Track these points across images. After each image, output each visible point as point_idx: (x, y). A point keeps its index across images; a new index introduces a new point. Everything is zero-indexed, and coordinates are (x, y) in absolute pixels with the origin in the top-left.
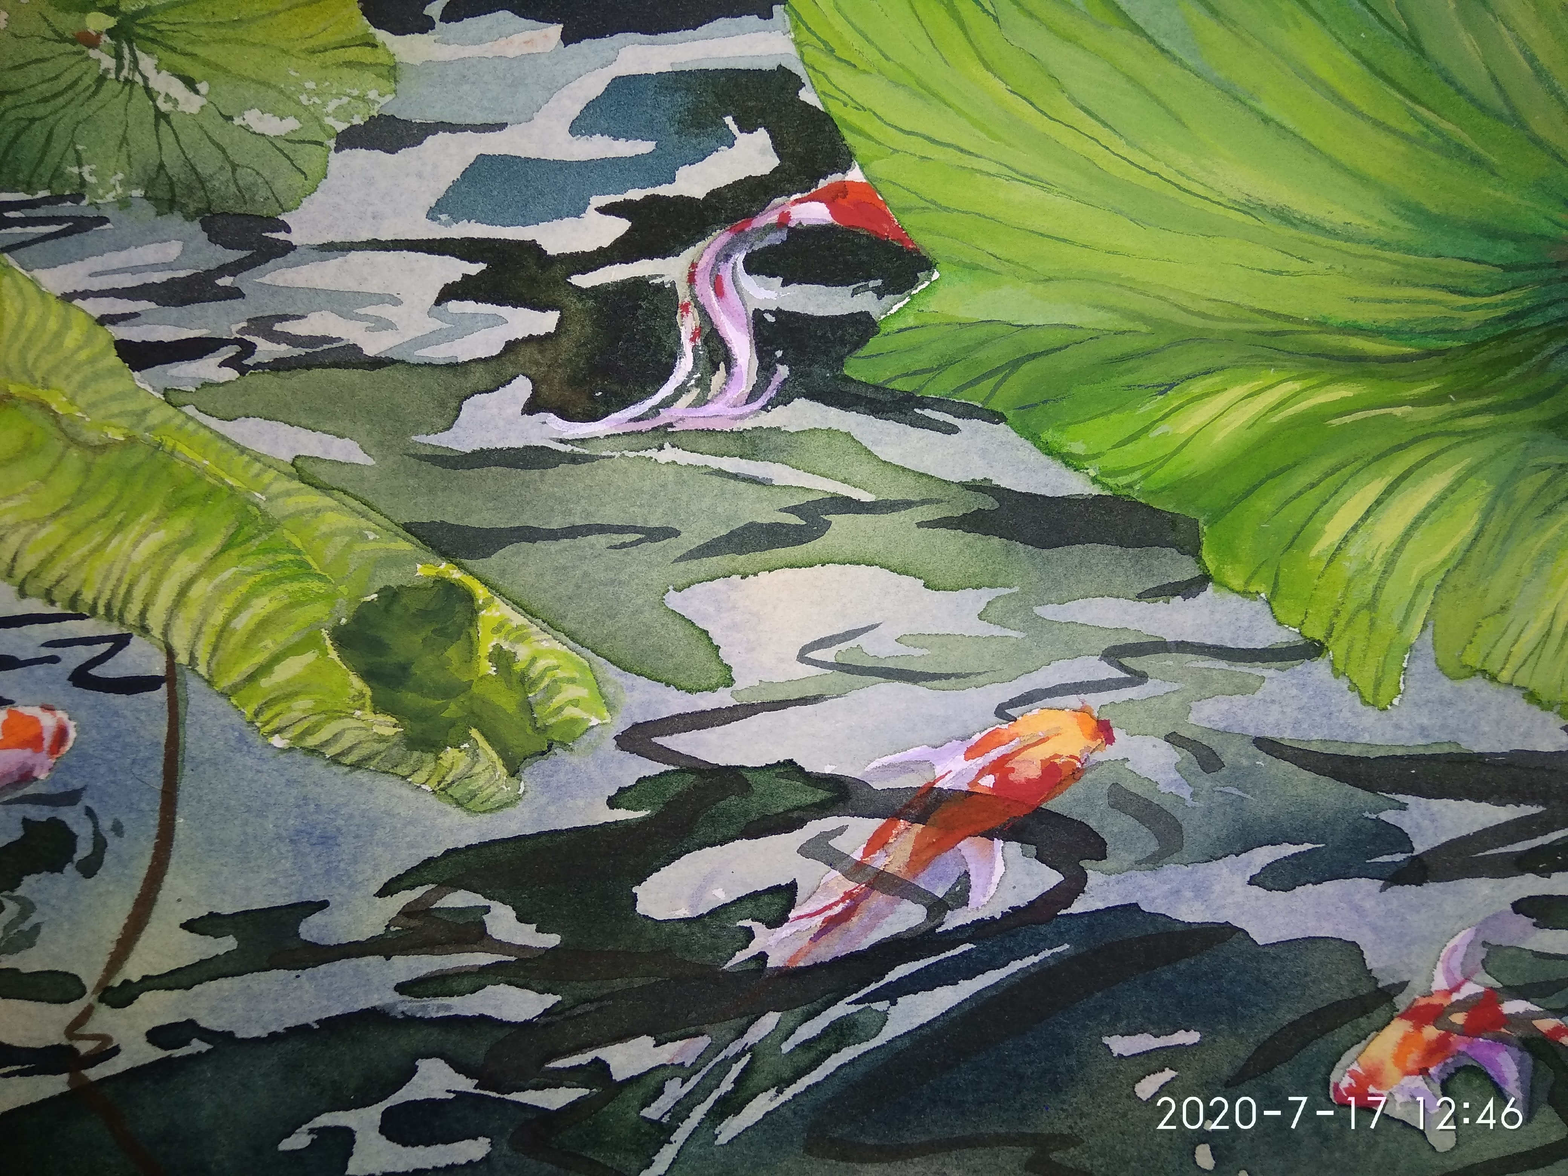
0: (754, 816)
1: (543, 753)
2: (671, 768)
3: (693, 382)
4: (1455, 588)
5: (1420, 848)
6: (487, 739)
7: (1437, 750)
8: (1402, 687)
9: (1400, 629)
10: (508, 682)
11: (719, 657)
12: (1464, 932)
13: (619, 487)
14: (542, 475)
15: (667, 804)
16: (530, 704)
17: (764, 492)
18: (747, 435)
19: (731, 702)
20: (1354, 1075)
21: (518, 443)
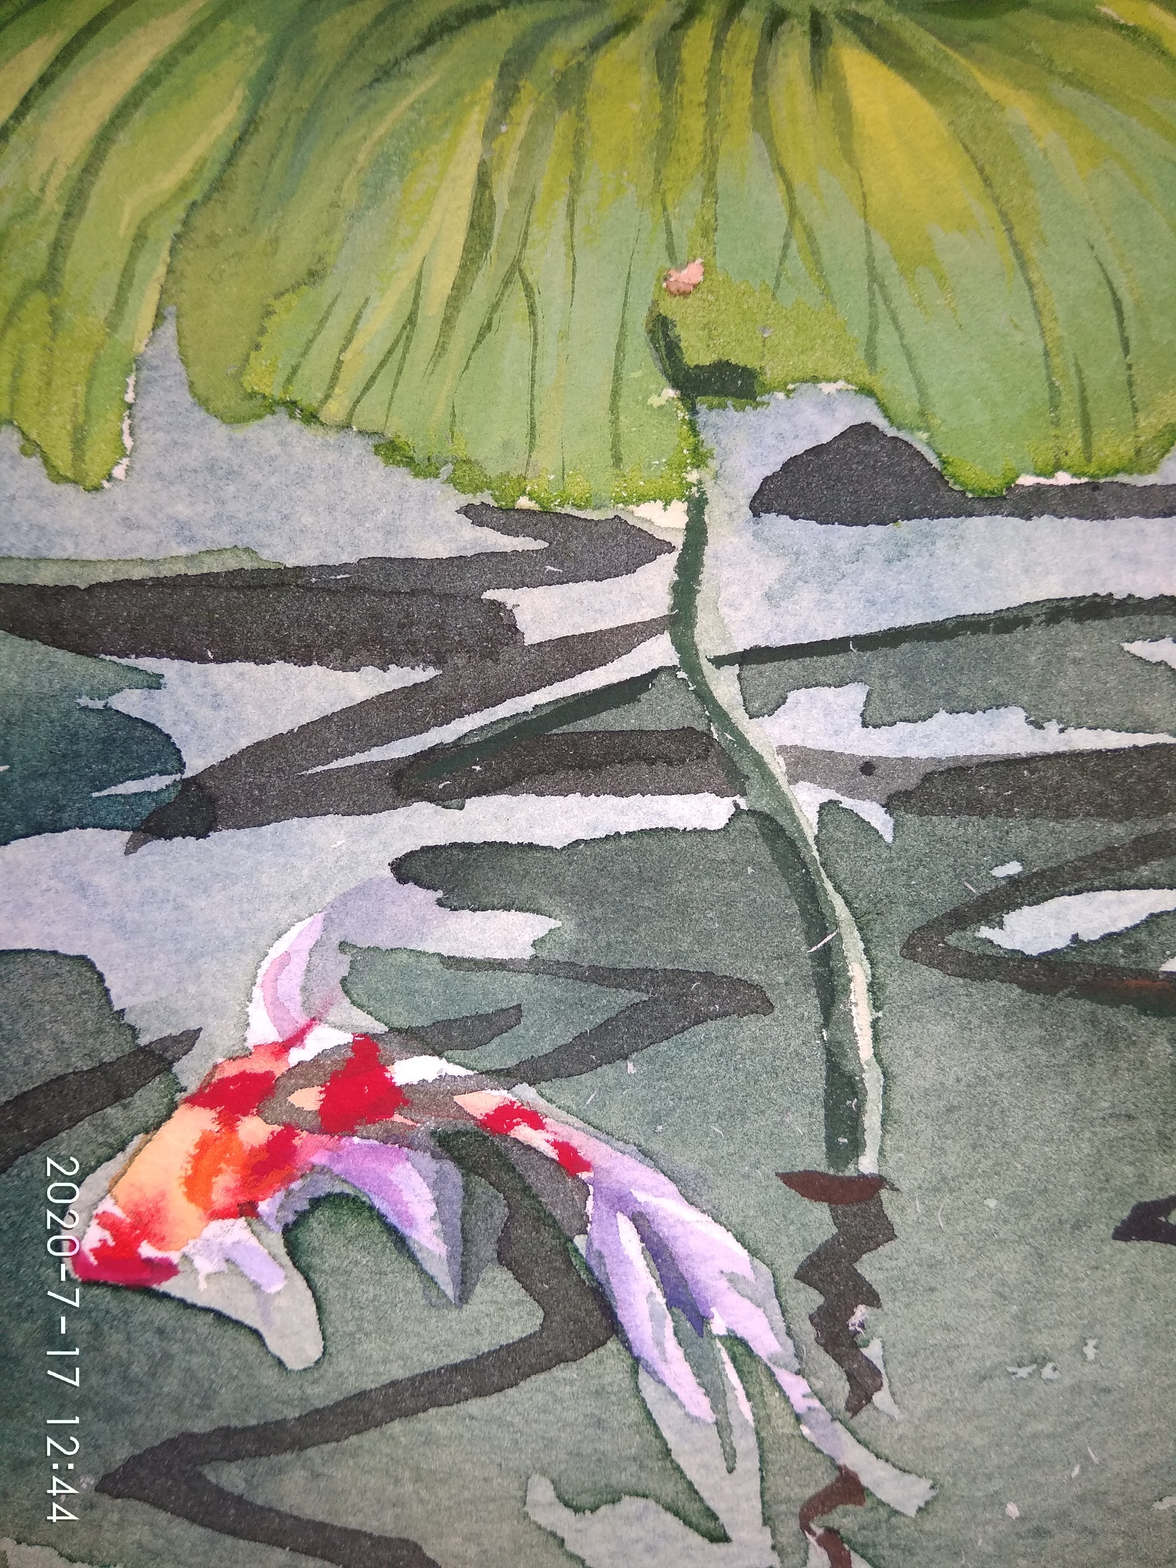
4: (213, 240)
5: (195, 765)
7: (212, 566)
8: (128, 442)
9: (112, 325)
12: (299, 926)
20: (106, 1221)
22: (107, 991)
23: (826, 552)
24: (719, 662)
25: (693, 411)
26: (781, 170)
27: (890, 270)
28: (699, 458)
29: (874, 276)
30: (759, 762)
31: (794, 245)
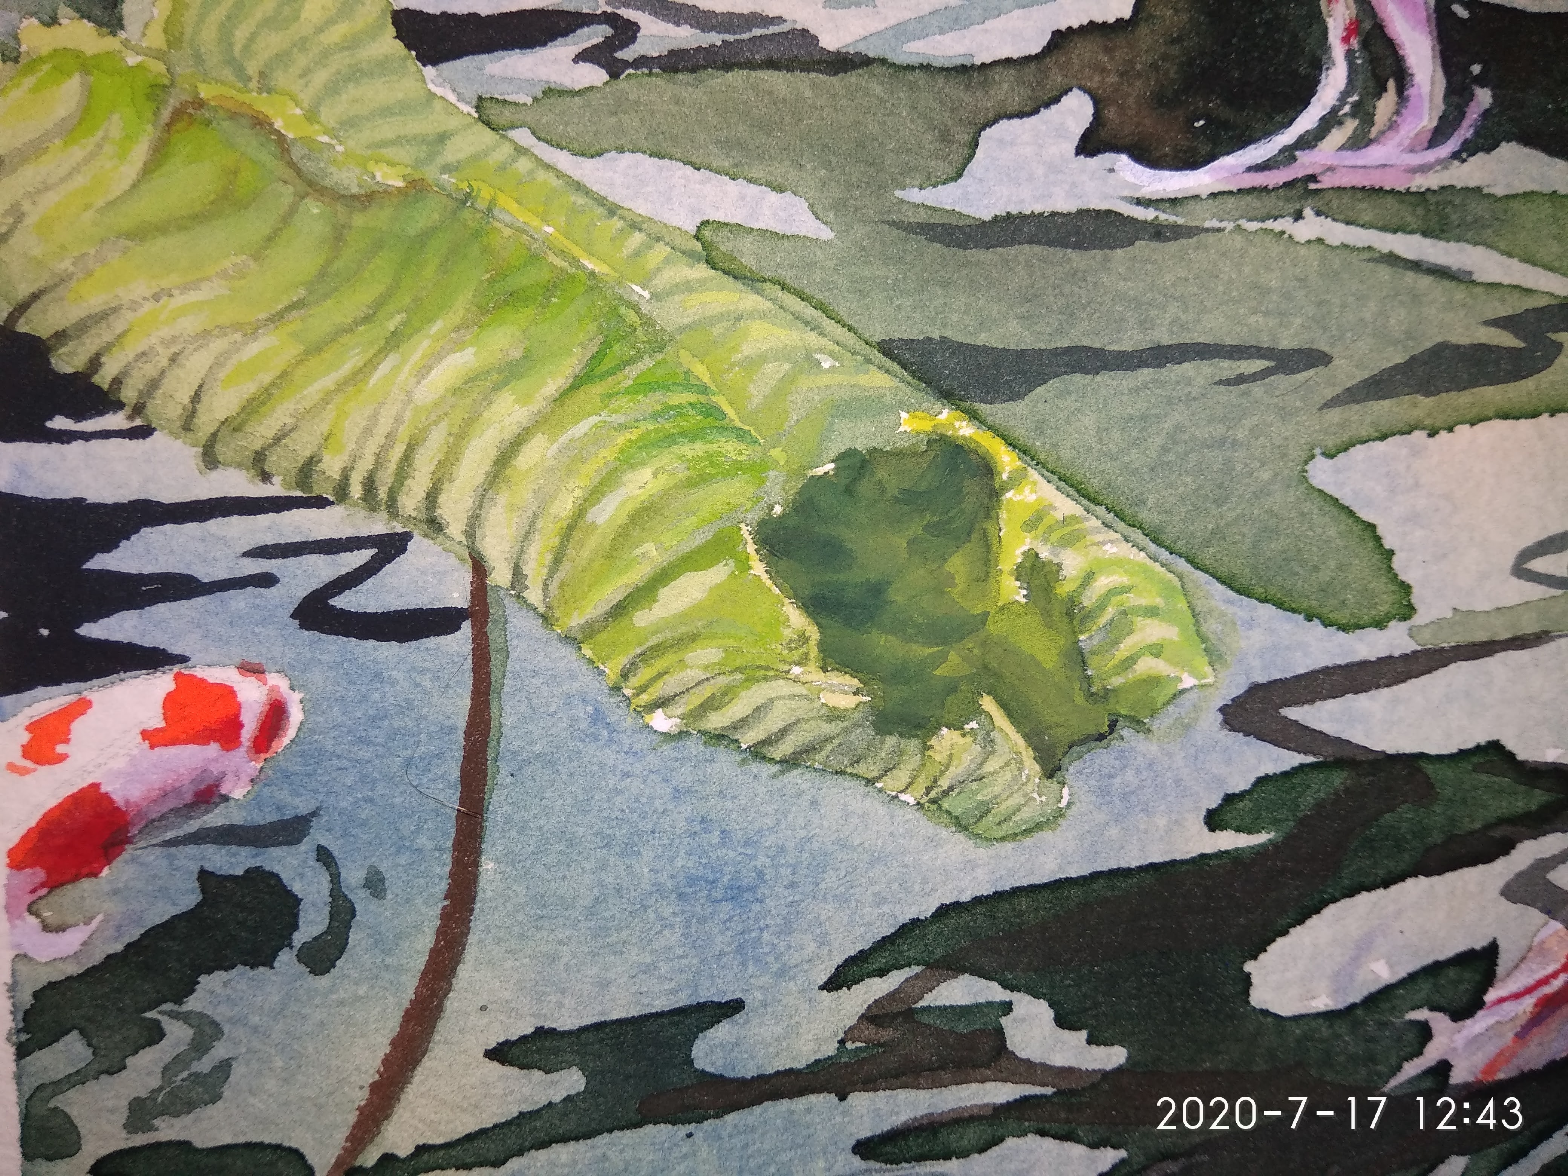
0: (1437, 838)
1: (1101, 737)
2: (1310, 759)
3: (1347, 109)
6: (1010, 713)
10: (1047, 614)
11: (1390, 568)
13: (1231, 281)
14: (1107, 259)
15: (1302, 822)
16: (1081, 653)
17: (1460, 294)
18: (1433, 199)
19: (1409, 646)
21: (1066, 204)
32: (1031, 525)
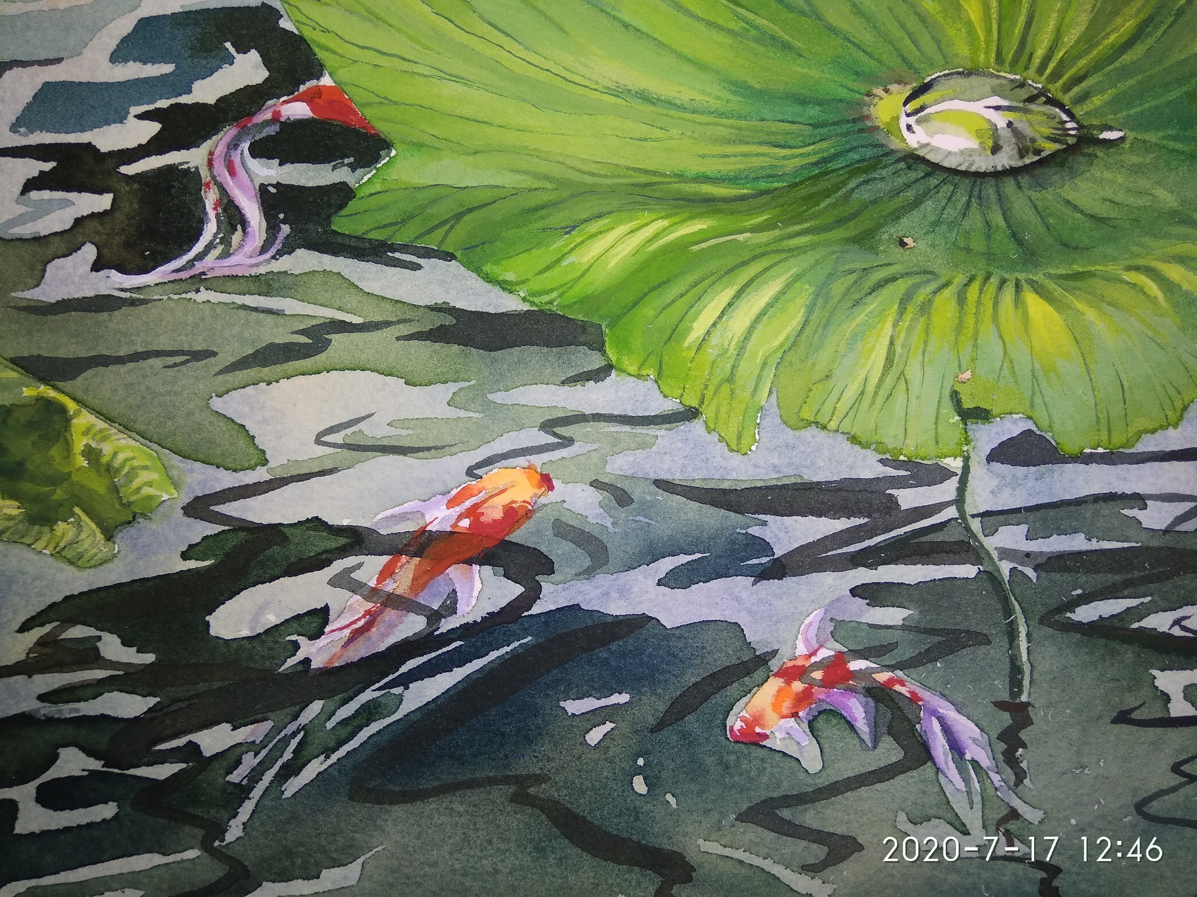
0: (293, 559)
1: (129, 523)
2: (226, 528)
3: (218, 240)
4: (791, 364)
5: (778, 553)
6: (88, 514)
7: (786, 481)
8: (757, 437)
9: (753, 395)
10: (98, 471)
11: (254, 444)
12: (816, 612)
14: (111, 316)
15: (226, 555)
16: (116, 486)
18: (263, 278)
19: (267, 477)
20: (743, 719)
21: (90, 293)
22: (745, 635)
23: (1014, 476)
24: (973, 516)
25: (966, 424)
26: (1001, 338)
27: (1040, 374)
28: (968, 442)
29: (1034, 377)
30: (988, 553)
31: (1005, 364)
32: (86, 433)
